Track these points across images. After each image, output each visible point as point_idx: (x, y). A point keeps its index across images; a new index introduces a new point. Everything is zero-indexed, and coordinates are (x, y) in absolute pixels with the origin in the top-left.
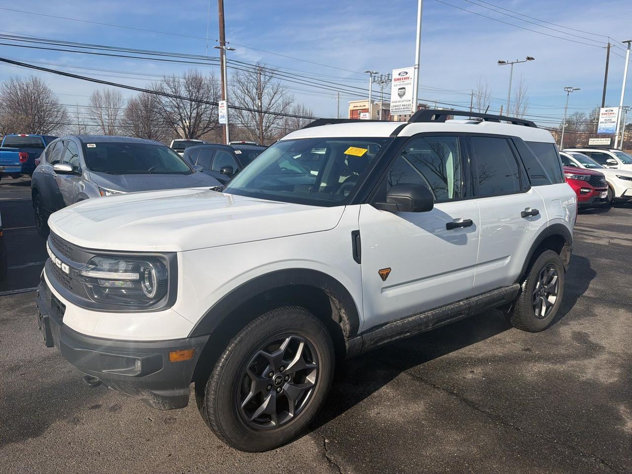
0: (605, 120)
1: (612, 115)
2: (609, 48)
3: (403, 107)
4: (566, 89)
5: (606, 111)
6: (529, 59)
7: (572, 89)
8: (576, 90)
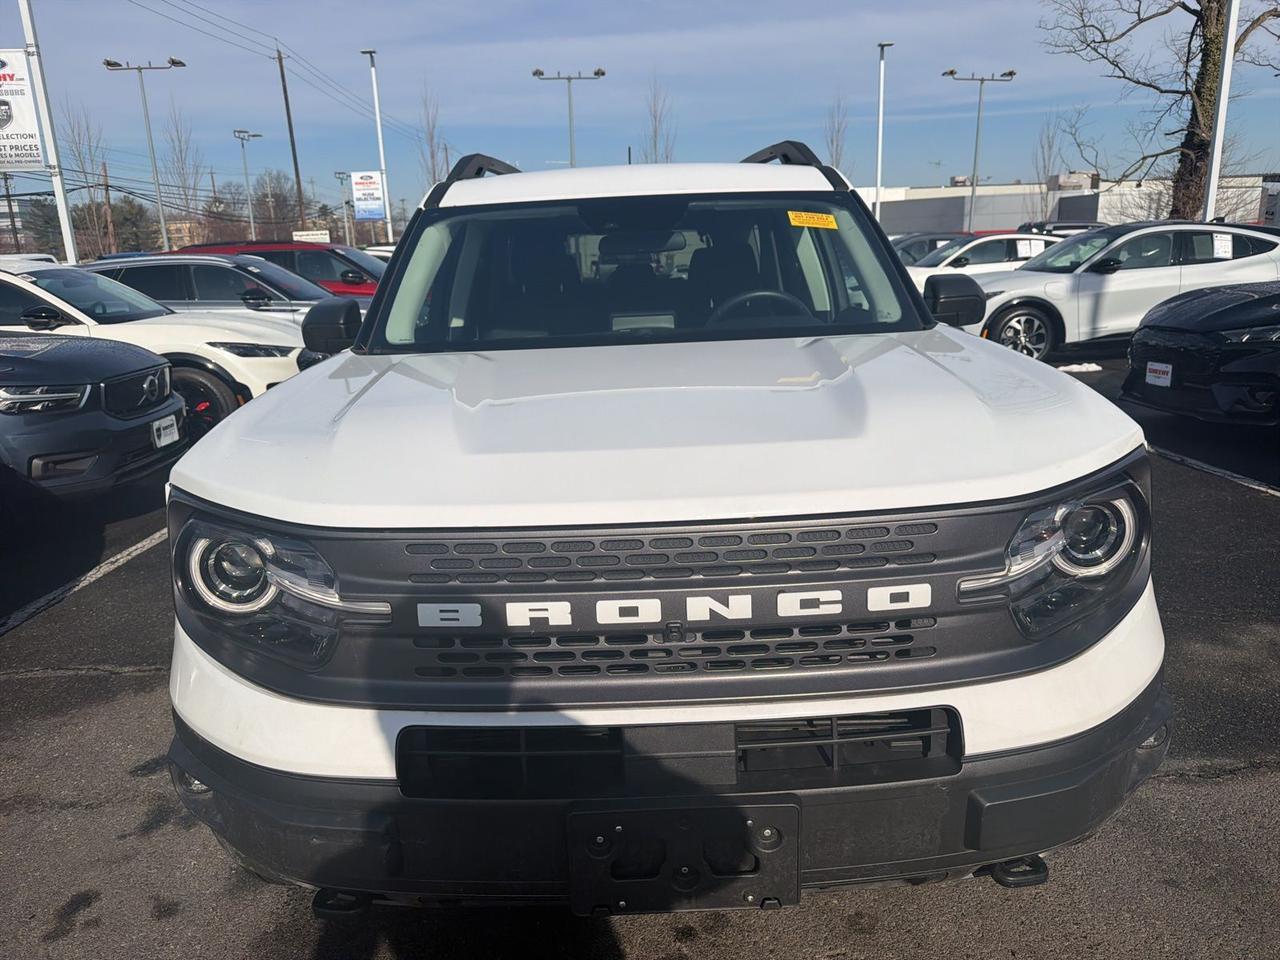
0: (364, 195)
1: (372, 186)
2: (280, 60)
3: (13, 152)
4: (237, 134)
5: (362, 178)
6: (174, 63)
7: (246, 135)
8: (254, 136)
